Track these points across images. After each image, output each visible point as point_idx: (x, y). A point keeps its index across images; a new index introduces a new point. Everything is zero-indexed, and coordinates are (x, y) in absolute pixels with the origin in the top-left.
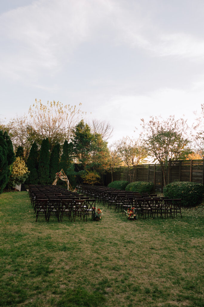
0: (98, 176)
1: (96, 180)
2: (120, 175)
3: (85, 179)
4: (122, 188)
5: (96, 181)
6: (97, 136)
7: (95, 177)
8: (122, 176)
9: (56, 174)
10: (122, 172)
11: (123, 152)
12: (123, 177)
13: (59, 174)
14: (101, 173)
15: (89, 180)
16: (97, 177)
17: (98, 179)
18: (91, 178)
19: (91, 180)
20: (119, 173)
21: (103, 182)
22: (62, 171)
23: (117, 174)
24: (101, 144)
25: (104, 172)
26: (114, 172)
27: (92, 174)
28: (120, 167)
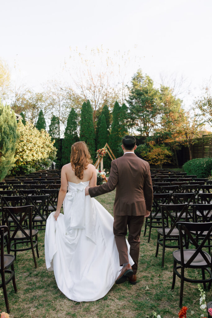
0: (167, 152)
1: (164, 159)
2: (204, 149)
3: (148, 158)
4: (206, 170)
5: (165, 161)
6: (164, 89)
7: (162, 155)
8: (207, 151)
9: (98, 151)
10: (207, 144)
11: (206, 107)
12: (209, 152)
13: (101, 151)
14: (172, 148)
15: (153, 159)
16: (166, 155)
17: (167, 156)
18: (156, 155)
19: (156, 159)
20: (201, 146)
21: (177, 161)
22: (107, 146)
23: (199, 148)
24: (171, 103)
25: (177, 145)
26: (193, 144)
27: (157, 149)
28: (204, 136)
